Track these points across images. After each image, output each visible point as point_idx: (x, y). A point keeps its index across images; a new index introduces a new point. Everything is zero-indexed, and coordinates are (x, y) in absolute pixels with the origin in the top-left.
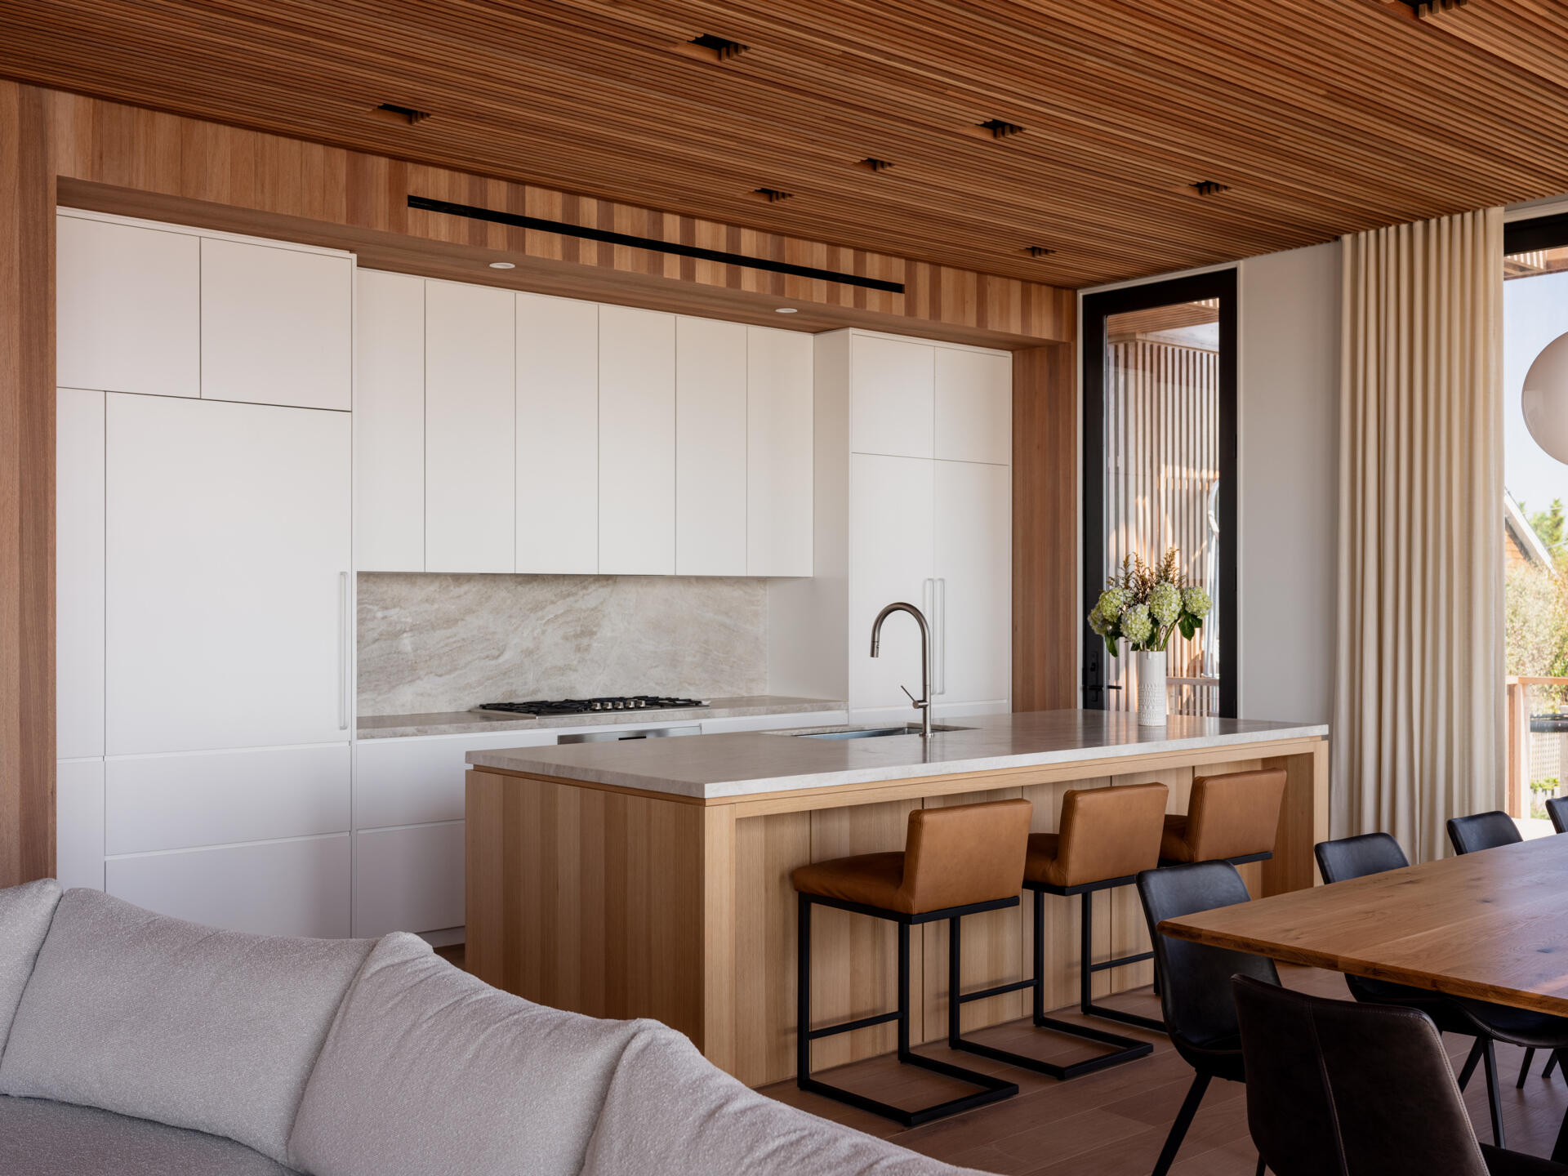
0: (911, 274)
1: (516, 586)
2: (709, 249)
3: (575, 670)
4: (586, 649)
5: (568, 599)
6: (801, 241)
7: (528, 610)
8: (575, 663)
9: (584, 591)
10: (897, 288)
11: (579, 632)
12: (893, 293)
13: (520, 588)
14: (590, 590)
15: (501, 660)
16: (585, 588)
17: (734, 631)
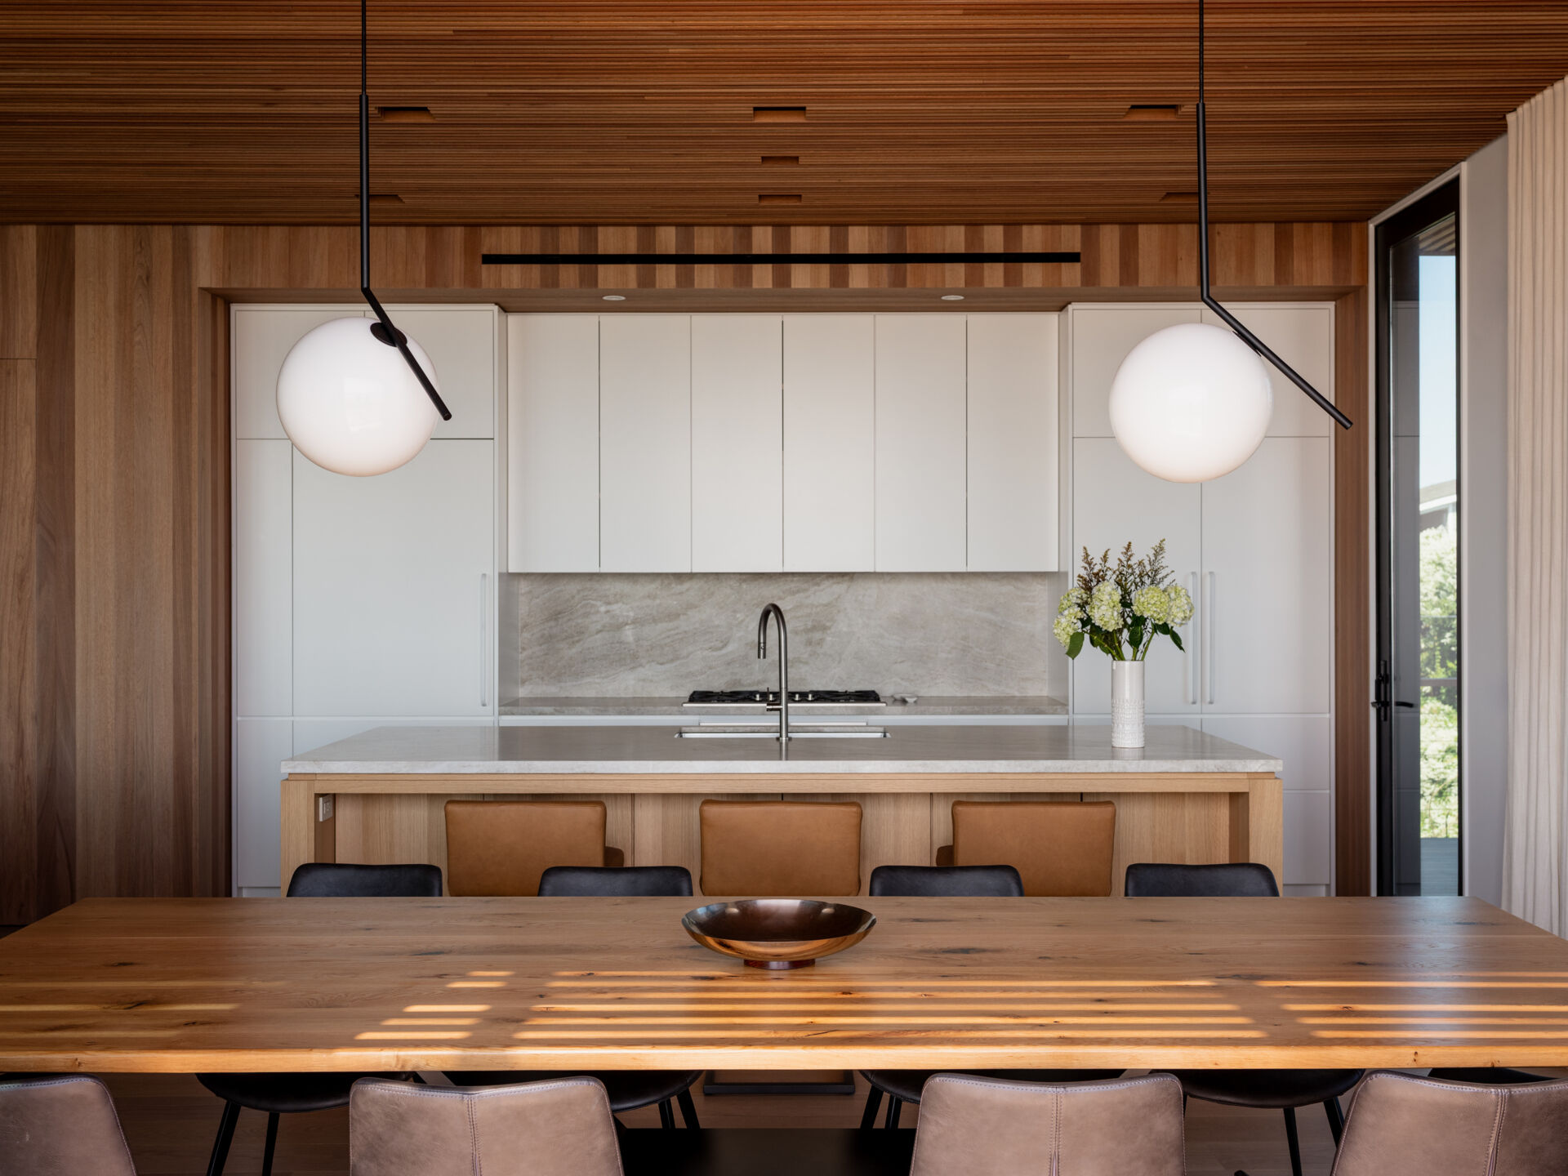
0: (1089, 241)
1: (740, 584)
2: (809, 252)
3: (806, 663)
4: (819, 644)
5: (797, 595)
6: (928, 228)
7: (753, 605)
8: (806, 656)
9: (816, 588)
10: (1073, 257)
11: (809, 627)
12: (1063, 264)
13: (744, 586)
14: (822, 587)
15: (724, 651)
16: (818, 584)
17: (1001, 627)
